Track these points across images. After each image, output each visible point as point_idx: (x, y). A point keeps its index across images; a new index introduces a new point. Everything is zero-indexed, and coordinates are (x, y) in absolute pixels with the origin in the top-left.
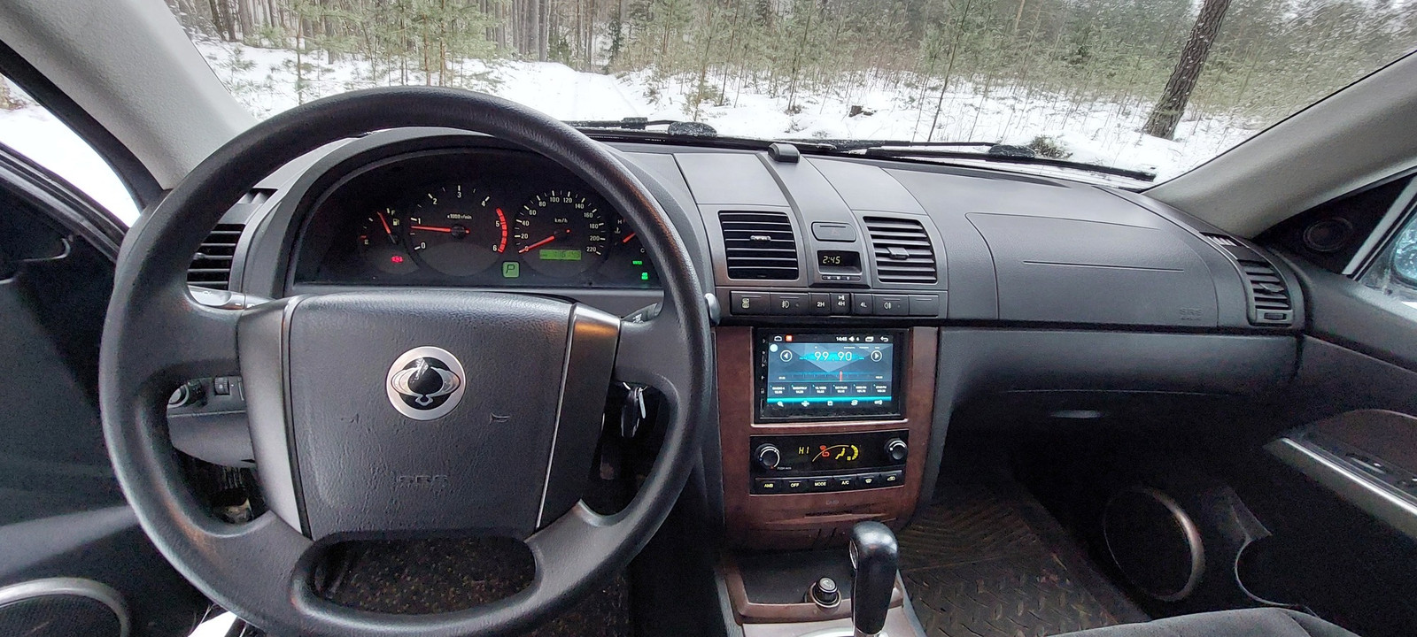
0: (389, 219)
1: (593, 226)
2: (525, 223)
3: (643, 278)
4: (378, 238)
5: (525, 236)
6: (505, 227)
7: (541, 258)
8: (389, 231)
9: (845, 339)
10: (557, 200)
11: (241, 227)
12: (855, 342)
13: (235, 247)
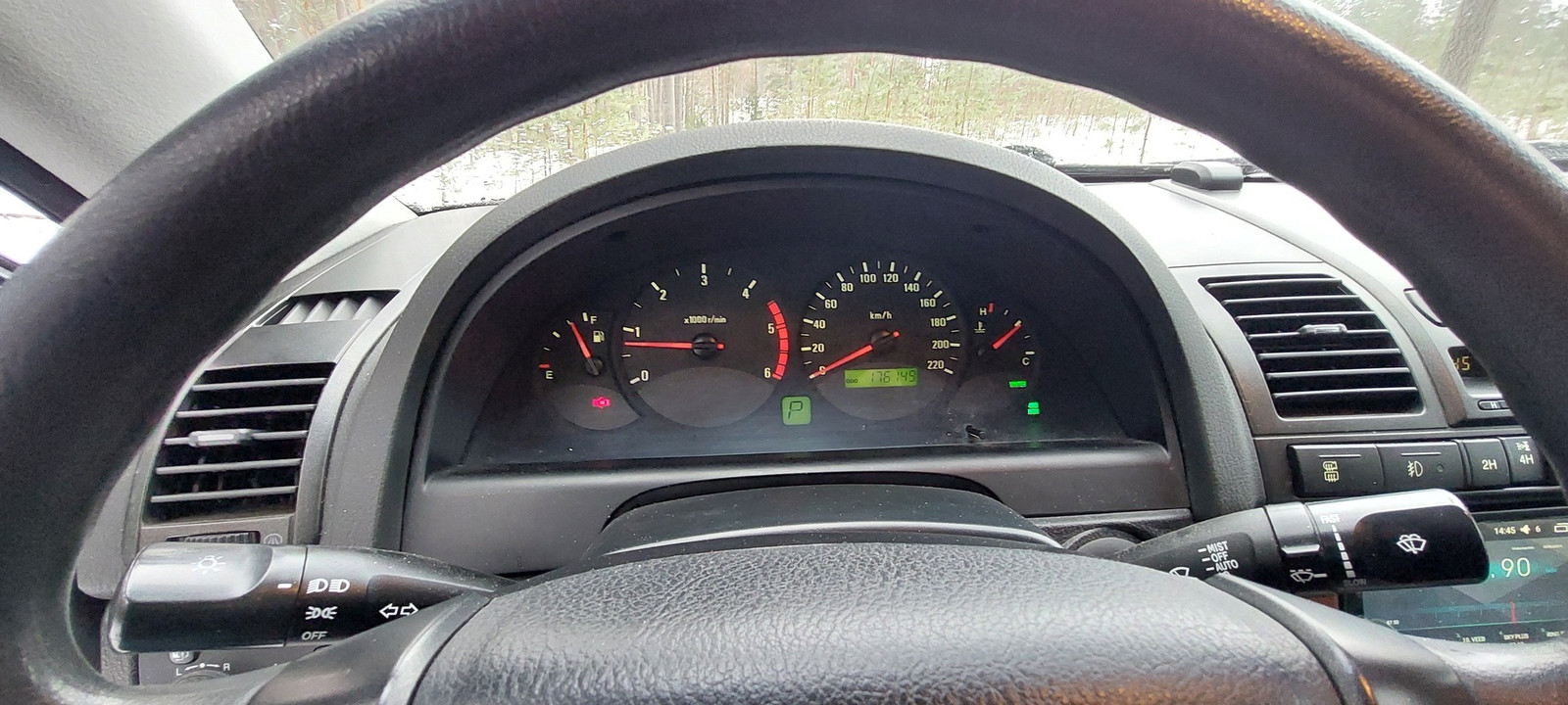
0: (587, 332)
1: (937, 322)
2: (820, 324)
3: (1030, 412)
4: (570, 367)
5: (820, 348)
6: (783, 334)
7: (848, 385)
8: (587, 354)
9: (1511, 530)
10: (873, 278)
11: (325, 369)
12: (1533, 534)
13: (312, 412)
